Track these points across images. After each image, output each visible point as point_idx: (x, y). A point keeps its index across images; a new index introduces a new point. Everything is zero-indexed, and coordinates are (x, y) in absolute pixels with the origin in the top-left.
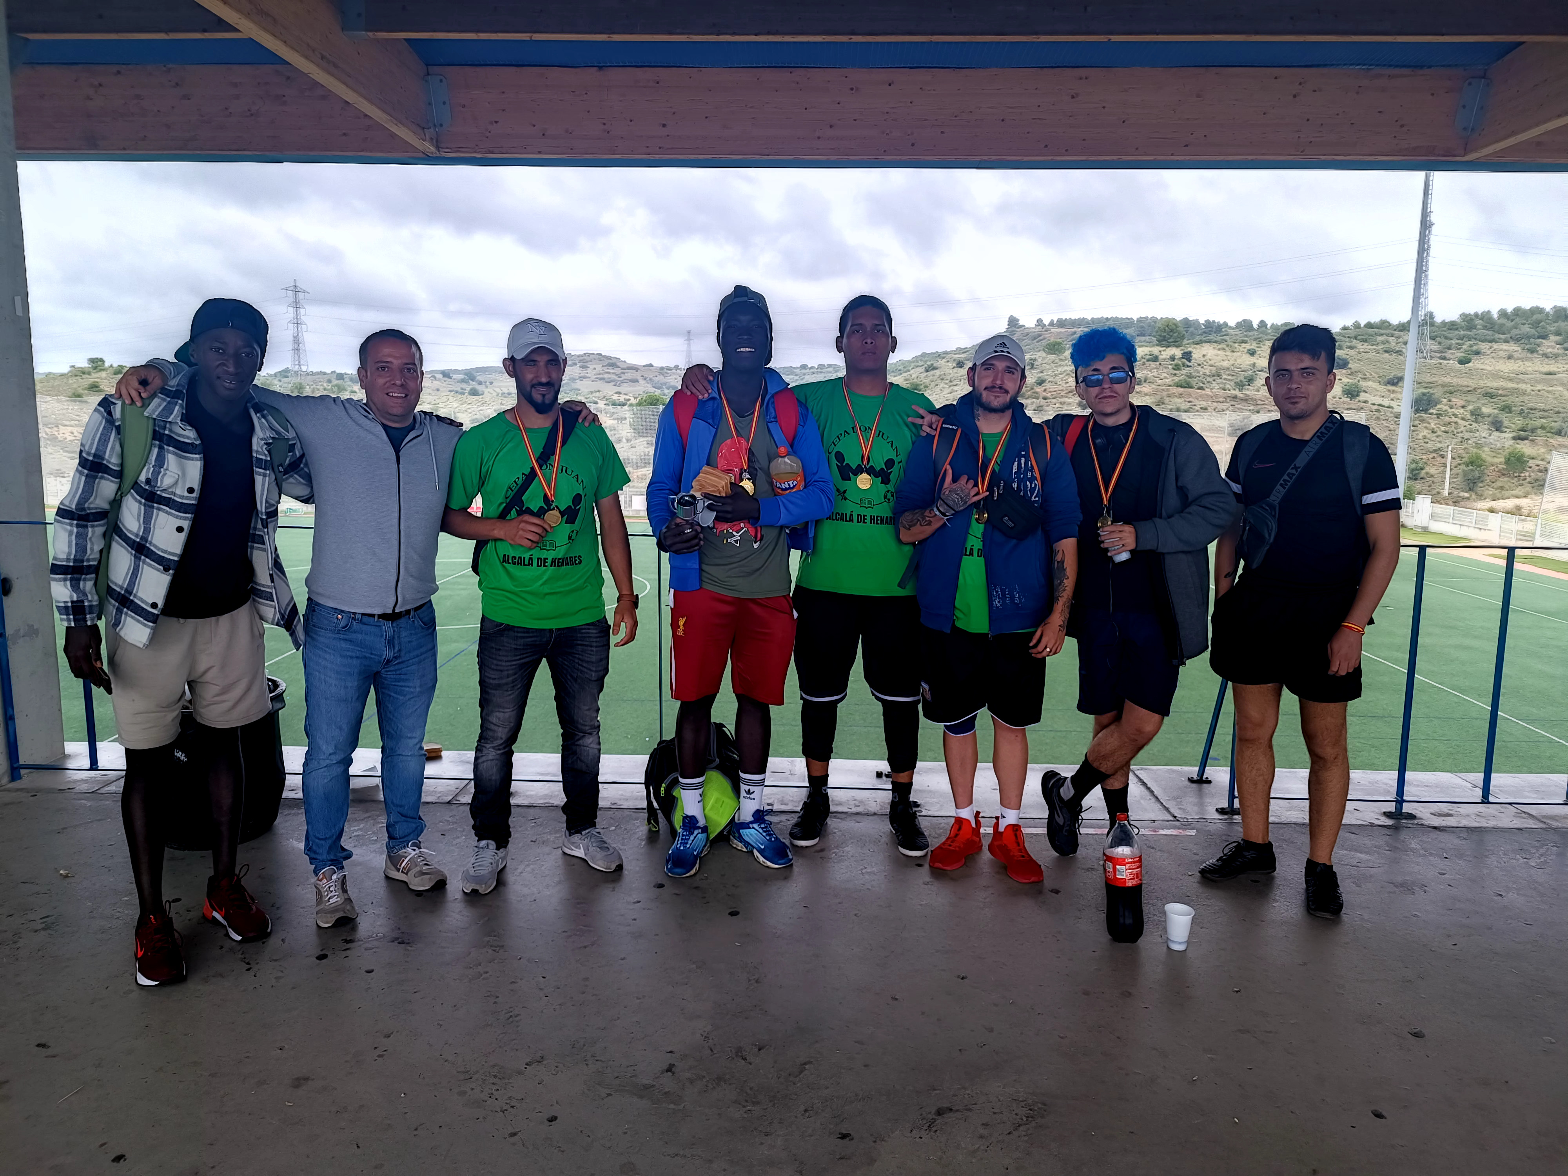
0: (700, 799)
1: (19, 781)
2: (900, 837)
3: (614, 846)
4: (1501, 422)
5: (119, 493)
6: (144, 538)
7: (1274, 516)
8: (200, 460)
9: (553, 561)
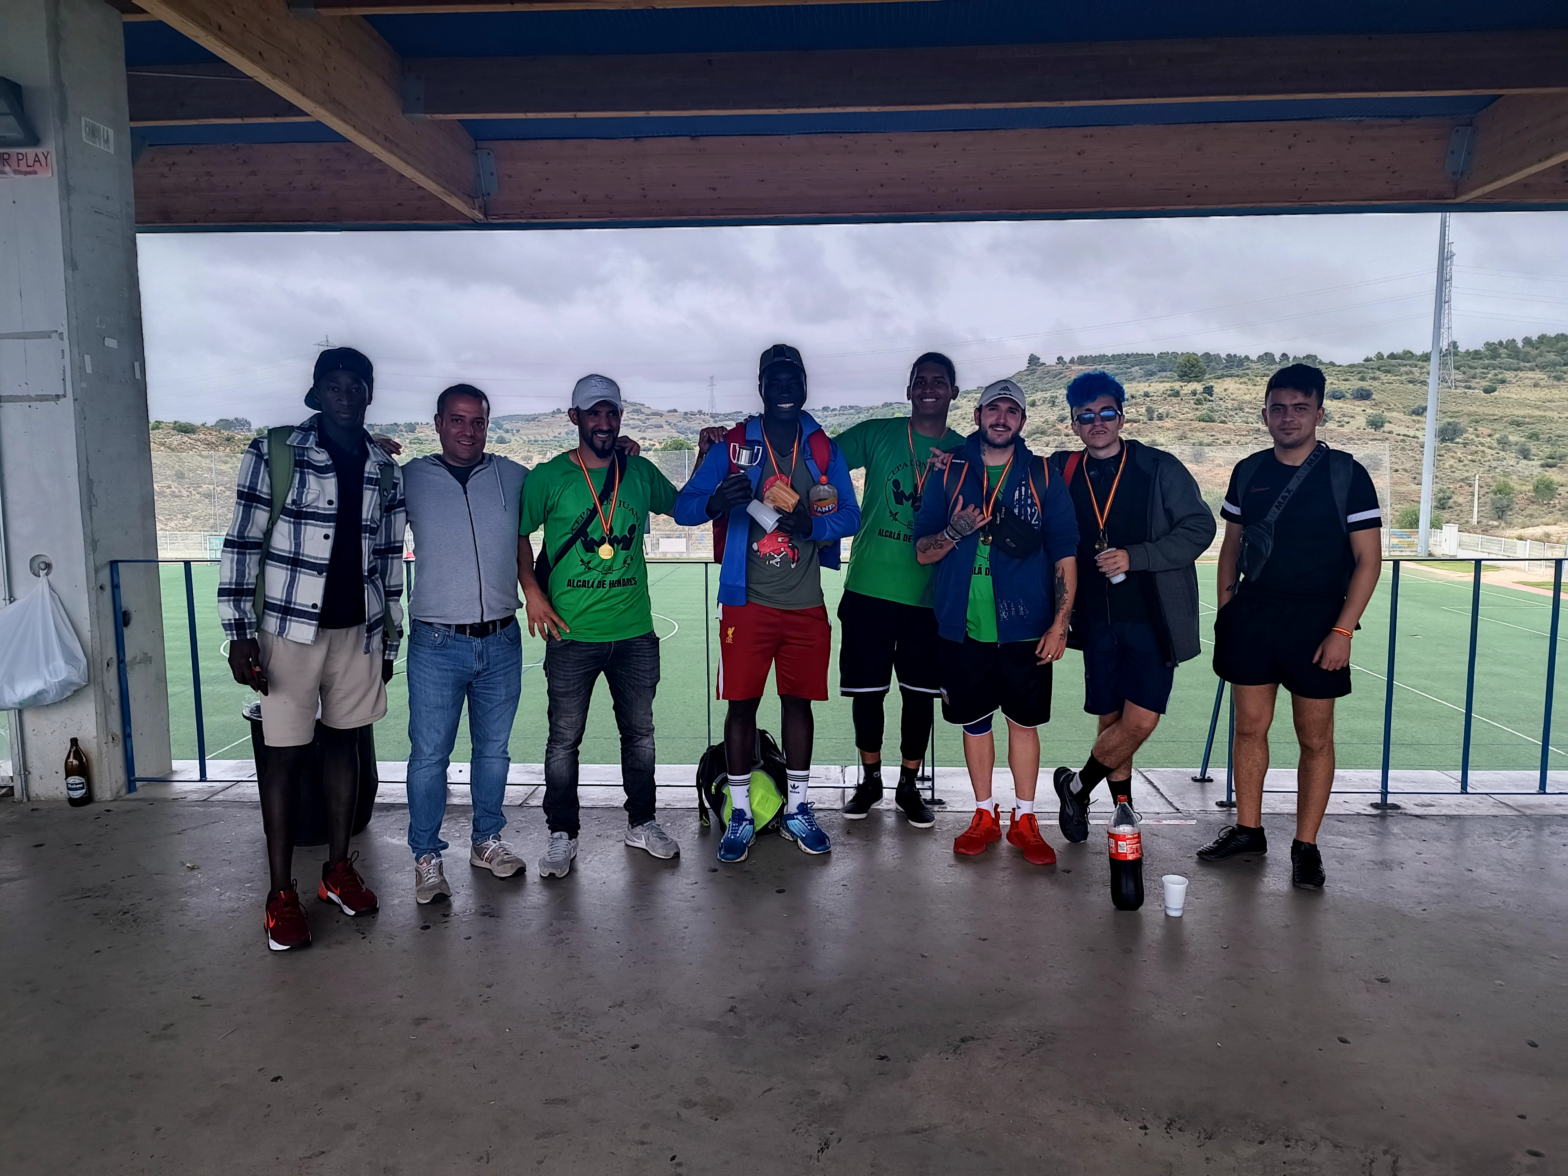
0: (747, 794)
1: (135, 792)
3: (672, 837)
4: (1528, 450)
5: (271, 520)
6: (296, 553)
7: (1271, 534)
8: (334, 477)
9: (611, 583)
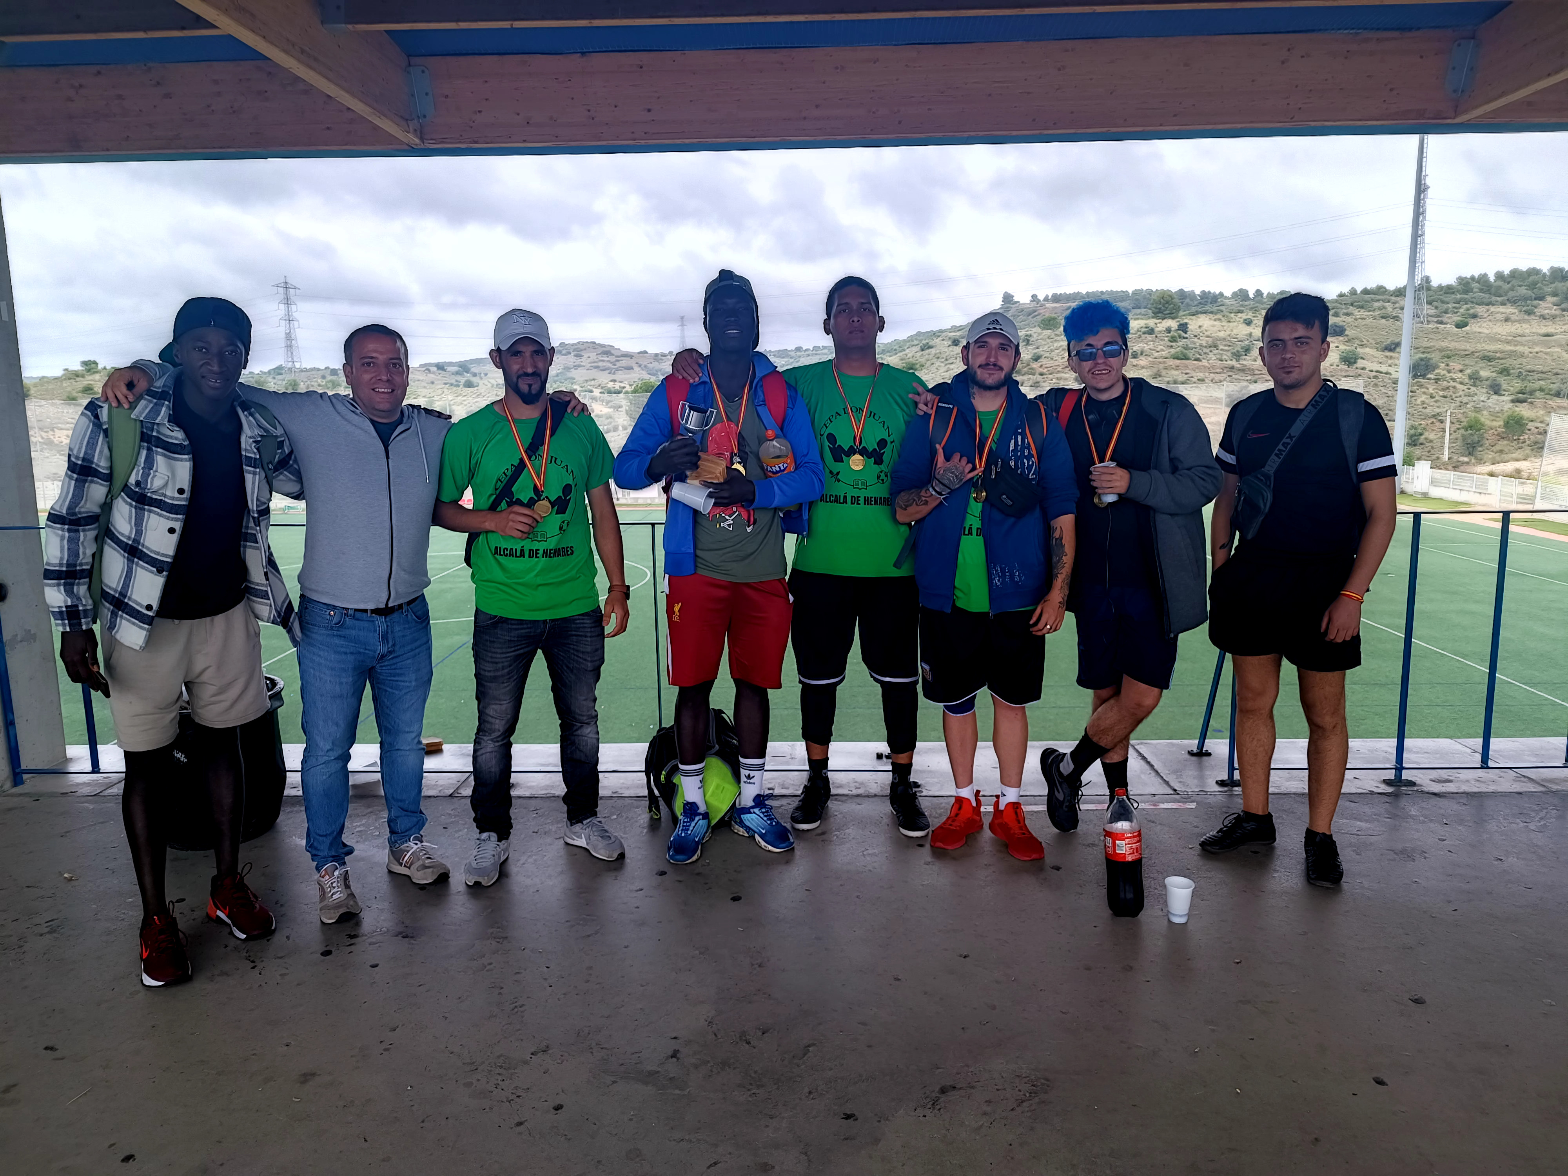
0: (700, 785)
1: (21, 786)
2: (901, 818)
3: (616, 834)
5: (110, 496)
6: (136, 541)
7: (1269, 486)
8: (189, 460)
9: (545, 552)
